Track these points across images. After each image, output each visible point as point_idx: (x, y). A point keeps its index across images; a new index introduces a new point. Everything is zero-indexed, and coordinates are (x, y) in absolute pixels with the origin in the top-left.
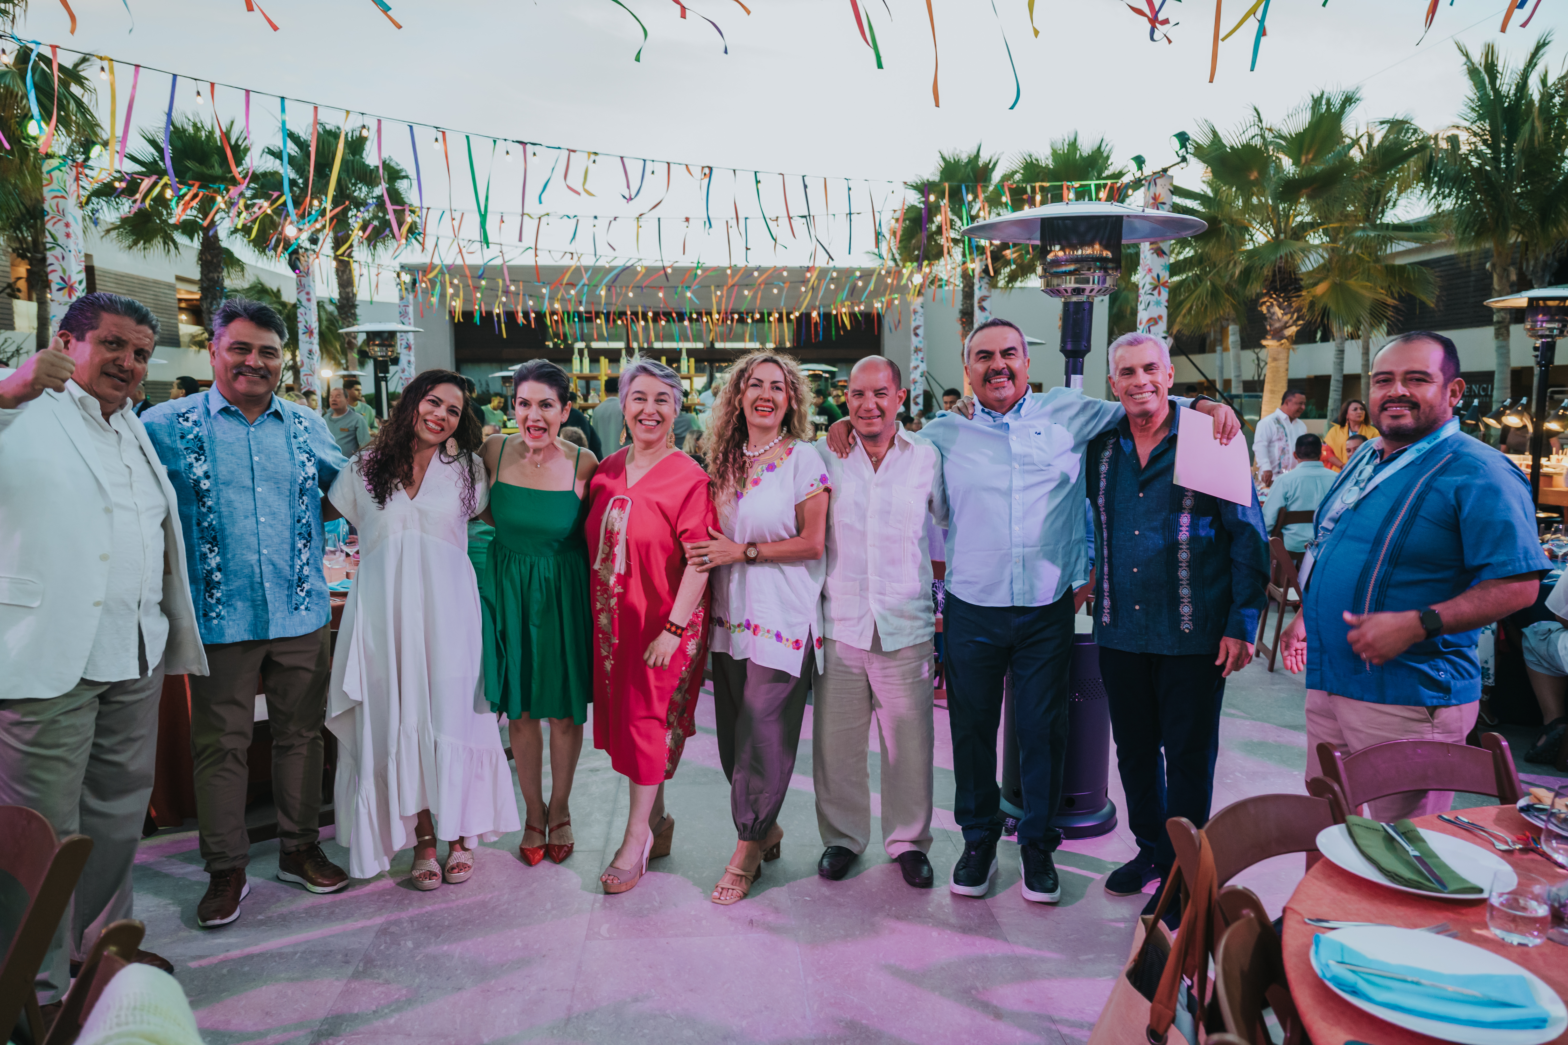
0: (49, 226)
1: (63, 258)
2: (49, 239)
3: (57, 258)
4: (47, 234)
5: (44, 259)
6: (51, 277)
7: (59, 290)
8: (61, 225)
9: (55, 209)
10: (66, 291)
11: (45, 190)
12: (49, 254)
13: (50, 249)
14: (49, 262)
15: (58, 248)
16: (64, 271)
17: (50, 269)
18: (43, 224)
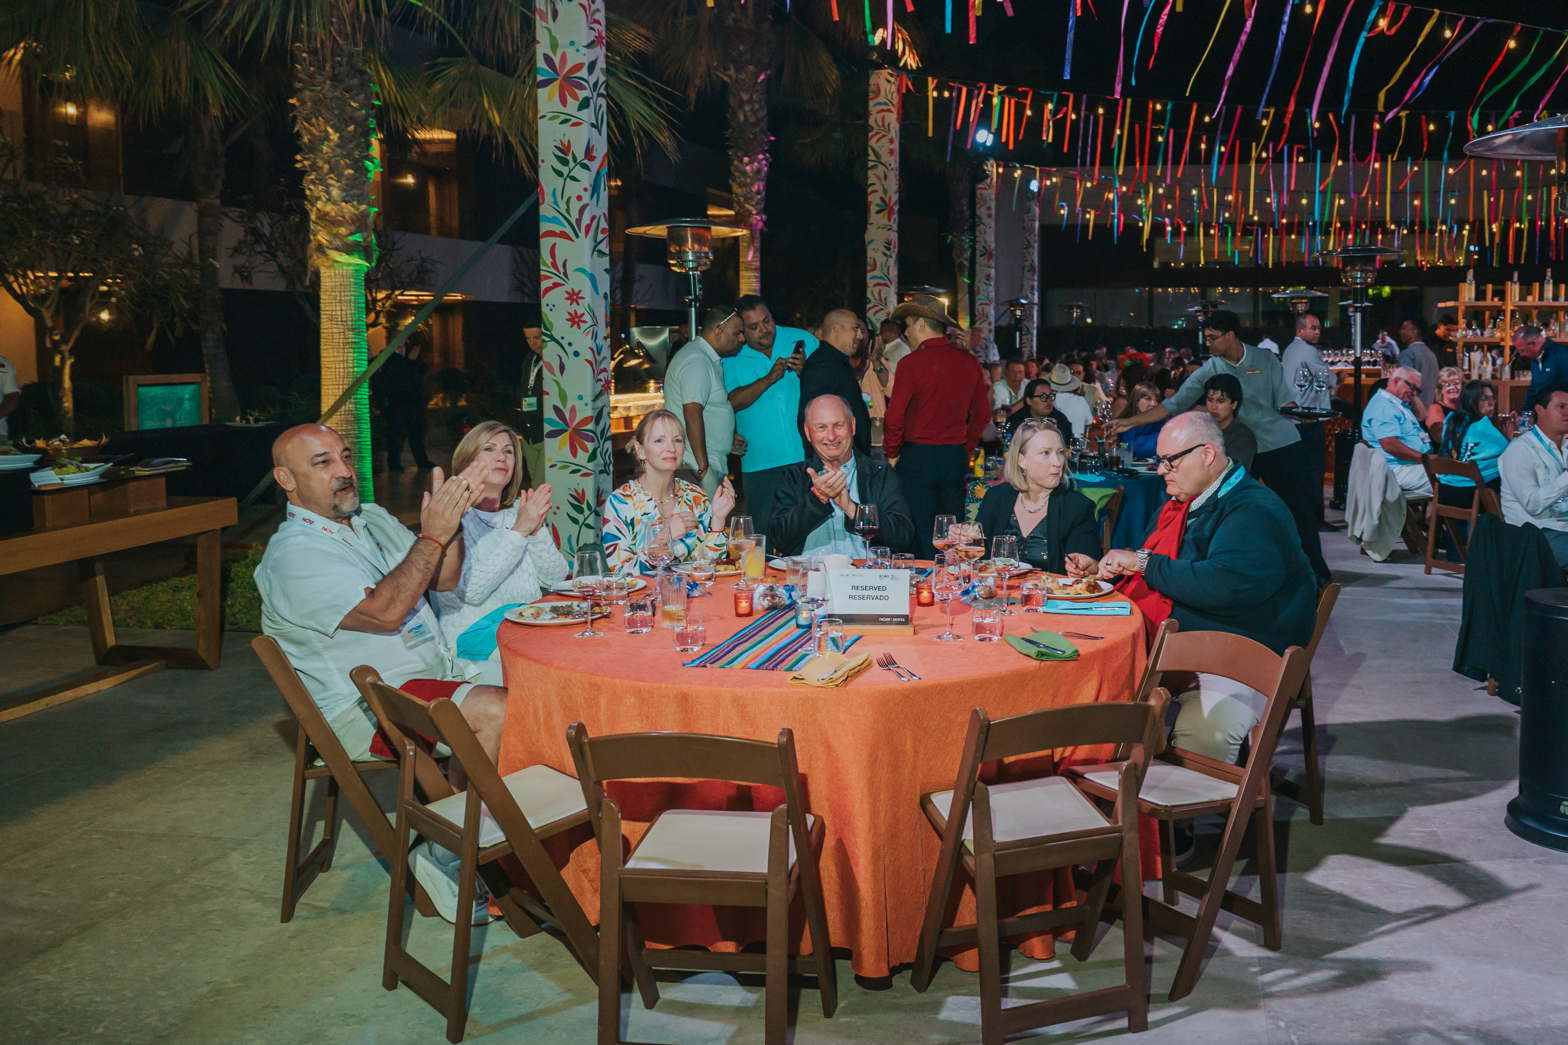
0: (872, 143)
1: (885, 177)
2: (872, 157)
3: (879, 178)
4: (870, 152)
5: (867, 178)
6: (870, 198)
7: (878, 212)
8: (885, 141)
9: (880, 123)
10: (885, 213)
11: (871, 103)
12: (870, 173)
13: (872, 167)
14: (870, 182)
15: (881, 166)
16: (885, 191)
17: (870, 189)
18: (867, 140)
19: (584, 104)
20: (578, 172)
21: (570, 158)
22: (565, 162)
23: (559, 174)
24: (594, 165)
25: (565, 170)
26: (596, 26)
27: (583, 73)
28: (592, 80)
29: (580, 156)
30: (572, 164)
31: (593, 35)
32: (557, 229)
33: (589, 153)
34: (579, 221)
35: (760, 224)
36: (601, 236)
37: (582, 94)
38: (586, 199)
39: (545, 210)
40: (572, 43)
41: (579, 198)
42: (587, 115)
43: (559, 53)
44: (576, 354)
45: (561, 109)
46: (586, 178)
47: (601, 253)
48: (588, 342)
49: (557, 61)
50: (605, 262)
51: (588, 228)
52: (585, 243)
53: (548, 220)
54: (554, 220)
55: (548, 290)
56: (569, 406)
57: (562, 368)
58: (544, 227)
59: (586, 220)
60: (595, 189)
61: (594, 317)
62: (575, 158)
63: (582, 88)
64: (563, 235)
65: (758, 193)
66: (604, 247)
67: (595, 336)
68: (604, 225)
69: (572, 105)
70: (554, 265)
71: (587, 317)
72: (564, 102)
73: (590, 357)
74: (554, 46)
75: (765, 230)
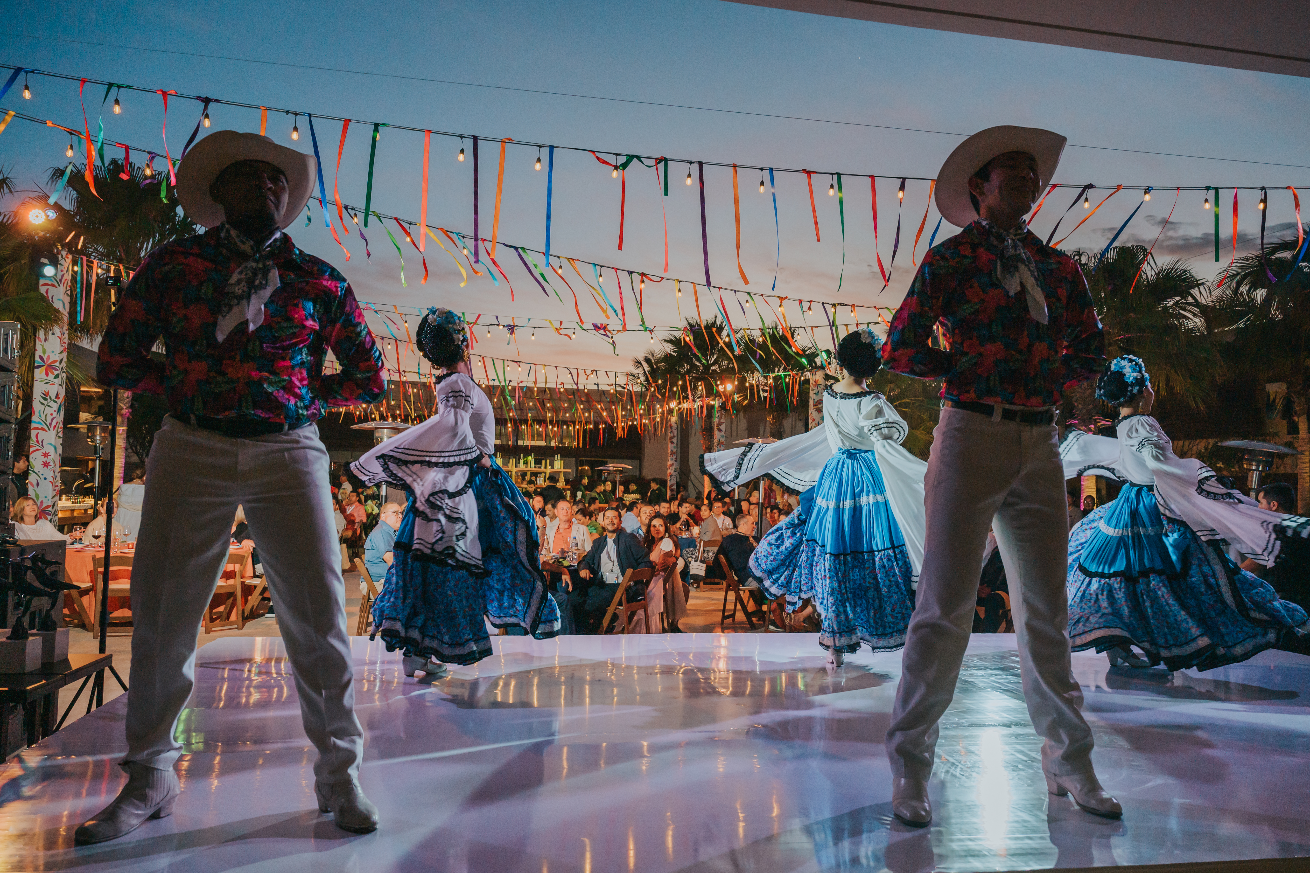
19: (57, 376)
20: (52, 404)
21: (48, 398)
22: (45, 399)
23: (43, 404)
24: (59, 401)
25: (45, 403)
26: (64, 345)
27: (57, 364)
28: (61, 367)
29: (53, 397)
30: (49, 400)
31: (63, 348)
32: (40, 426)
33: (57, 396)
34: (50, 424)
35: (128, 414)
36: (59, 430)
37: (56, 372)
38: (55, 414)
39: (34, 418)
40: (53, 352)
41: (52, 414)
42: (58, 381)
43: (46, 355)
44: (45, 479)
45: (45, 377)
46: (55, 406)
47: (59, 437)
48: (52, 474)
49: (45, 358)
50: (61, 441)
51: (55, 427)
52: (53, 433)
53: (35, 422)
54: (39, 423)
55: (34, 451)
56: (40, 500)
57: (38, 484)
58: (33, 425)
59: (54, 423)
60: (59, 410)
61: (54, 463)
62: (50, 398)
63: (56, 370)
64: (43, 429)
65: (128, 398)
66: (61, 435)
67: (54, 472)
68: (61, 425)
69: (51, 377)
70: (37, 441)
71: (52, 464)
72: (47, 375)
73: (52, 480)
74: (44, 352)
75: (131, 417)
